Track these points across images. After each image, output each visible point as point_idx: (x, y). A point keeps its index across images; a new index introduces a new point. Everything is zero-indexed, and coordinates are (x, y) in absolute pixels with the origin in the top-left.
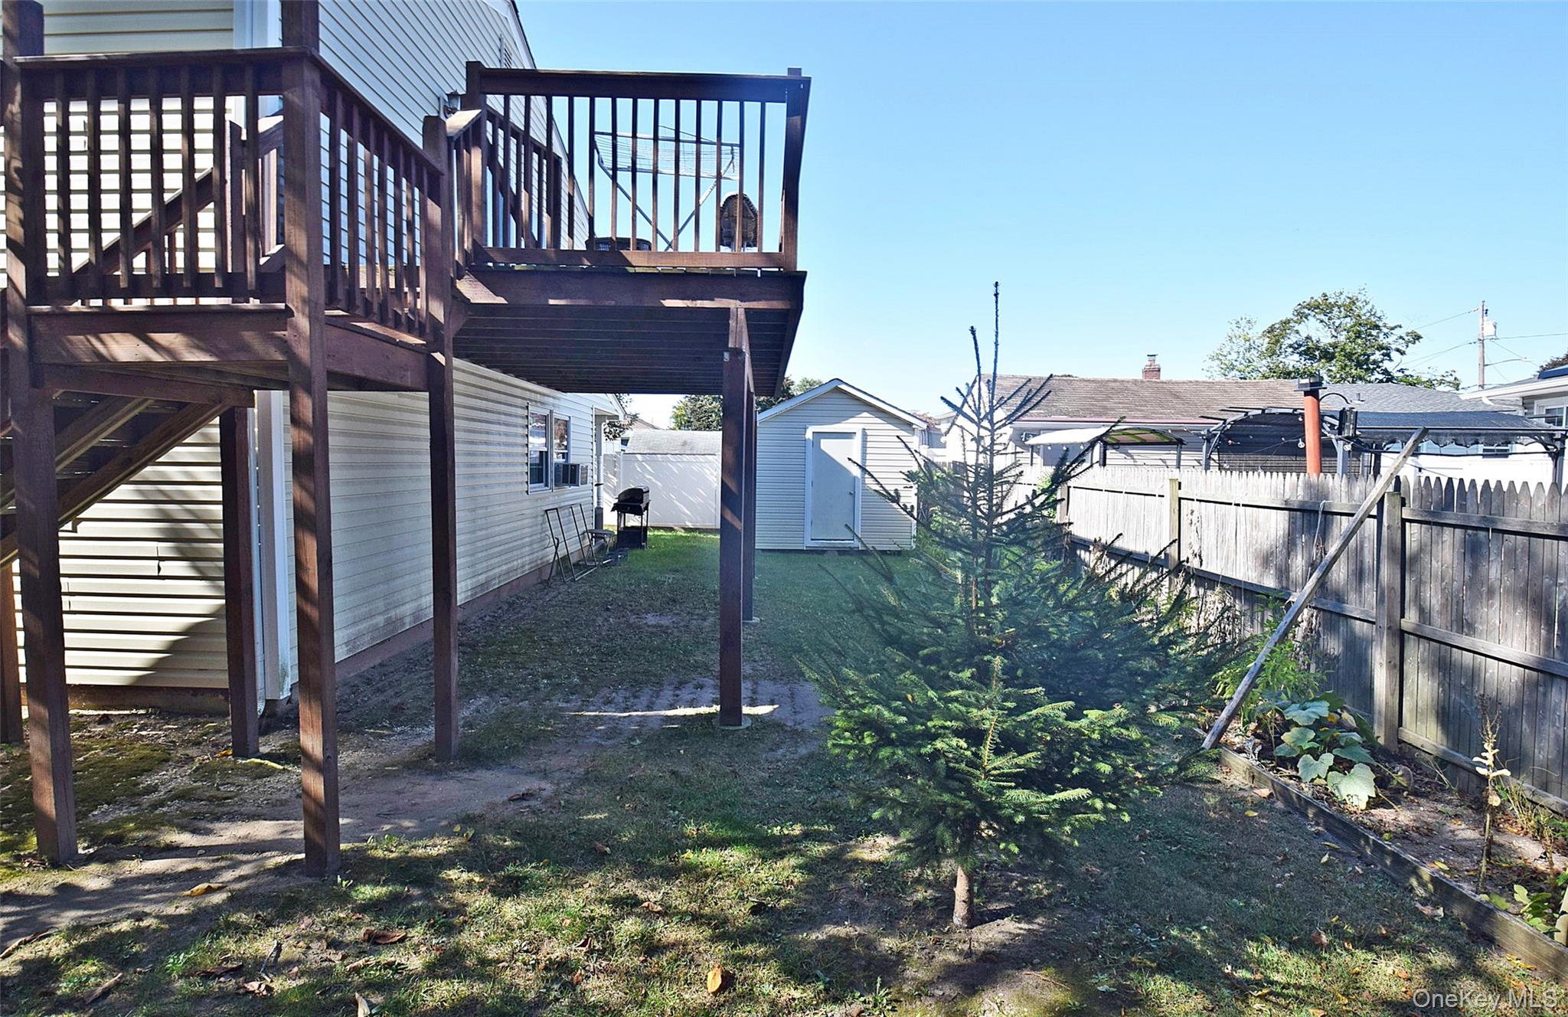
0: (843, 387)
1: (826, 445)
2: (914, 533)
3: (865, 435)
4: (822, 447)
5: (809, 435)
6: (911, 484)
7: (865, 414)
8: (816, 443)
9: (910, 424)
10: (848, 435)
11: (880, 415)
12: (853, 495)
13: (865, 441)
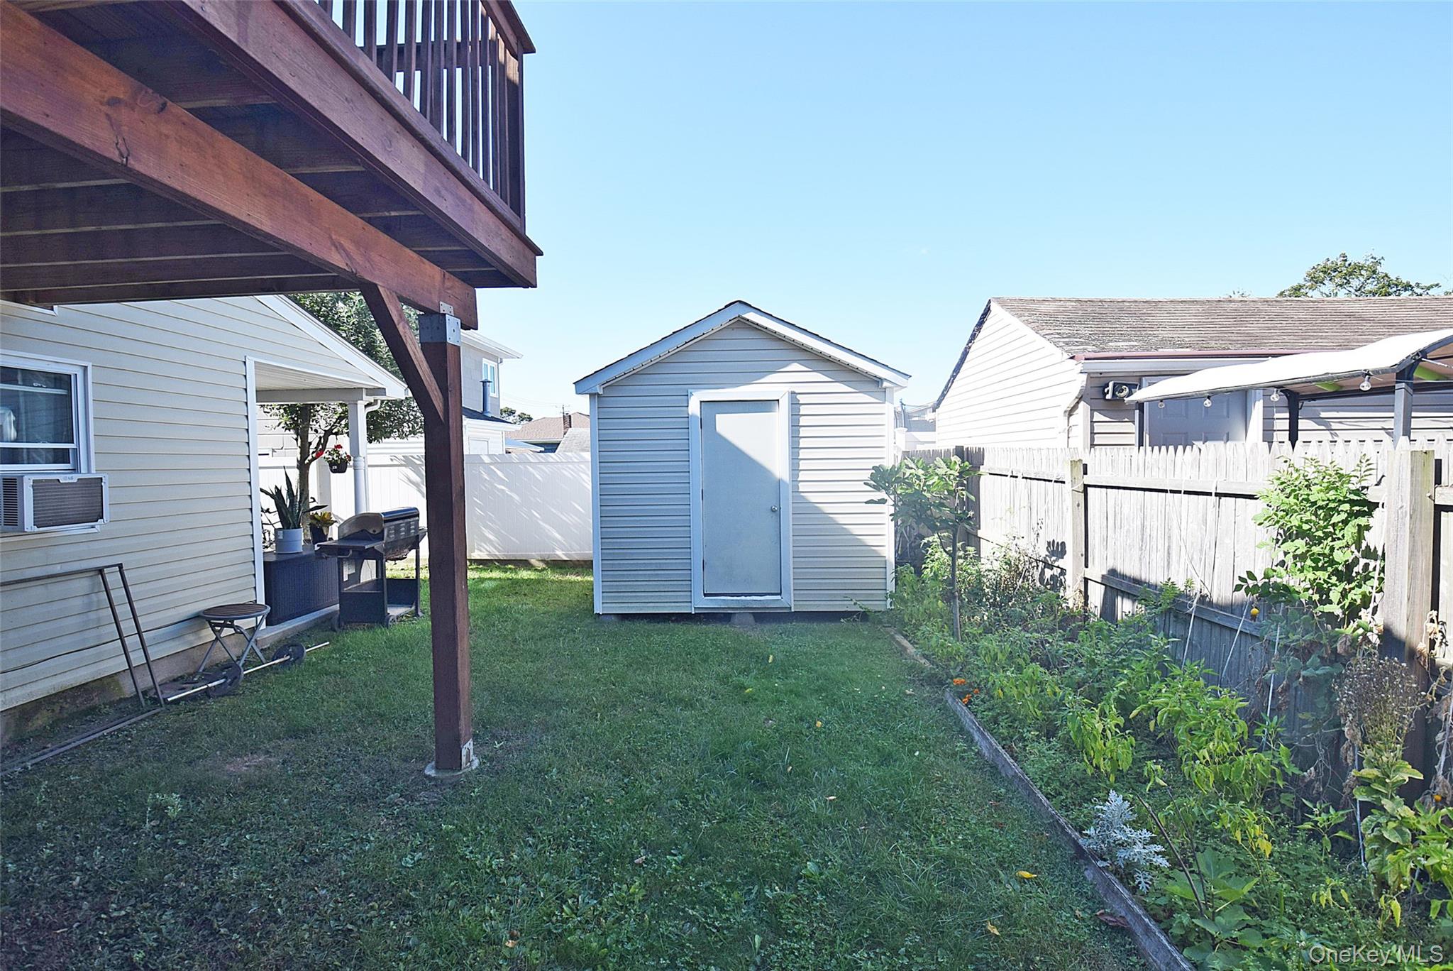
0: (752, 316)
1: (727, 425)
2: (891, 587)
3: (795, 404)
4: (718, 429)
5: (694, 408)
6: (882, 495)
7: (796, 366)
8: (706, 423)
9: (877, 381)
10: (765, 405)
11: (821, 366)
12: (776, 512)
13: (795, 415)
